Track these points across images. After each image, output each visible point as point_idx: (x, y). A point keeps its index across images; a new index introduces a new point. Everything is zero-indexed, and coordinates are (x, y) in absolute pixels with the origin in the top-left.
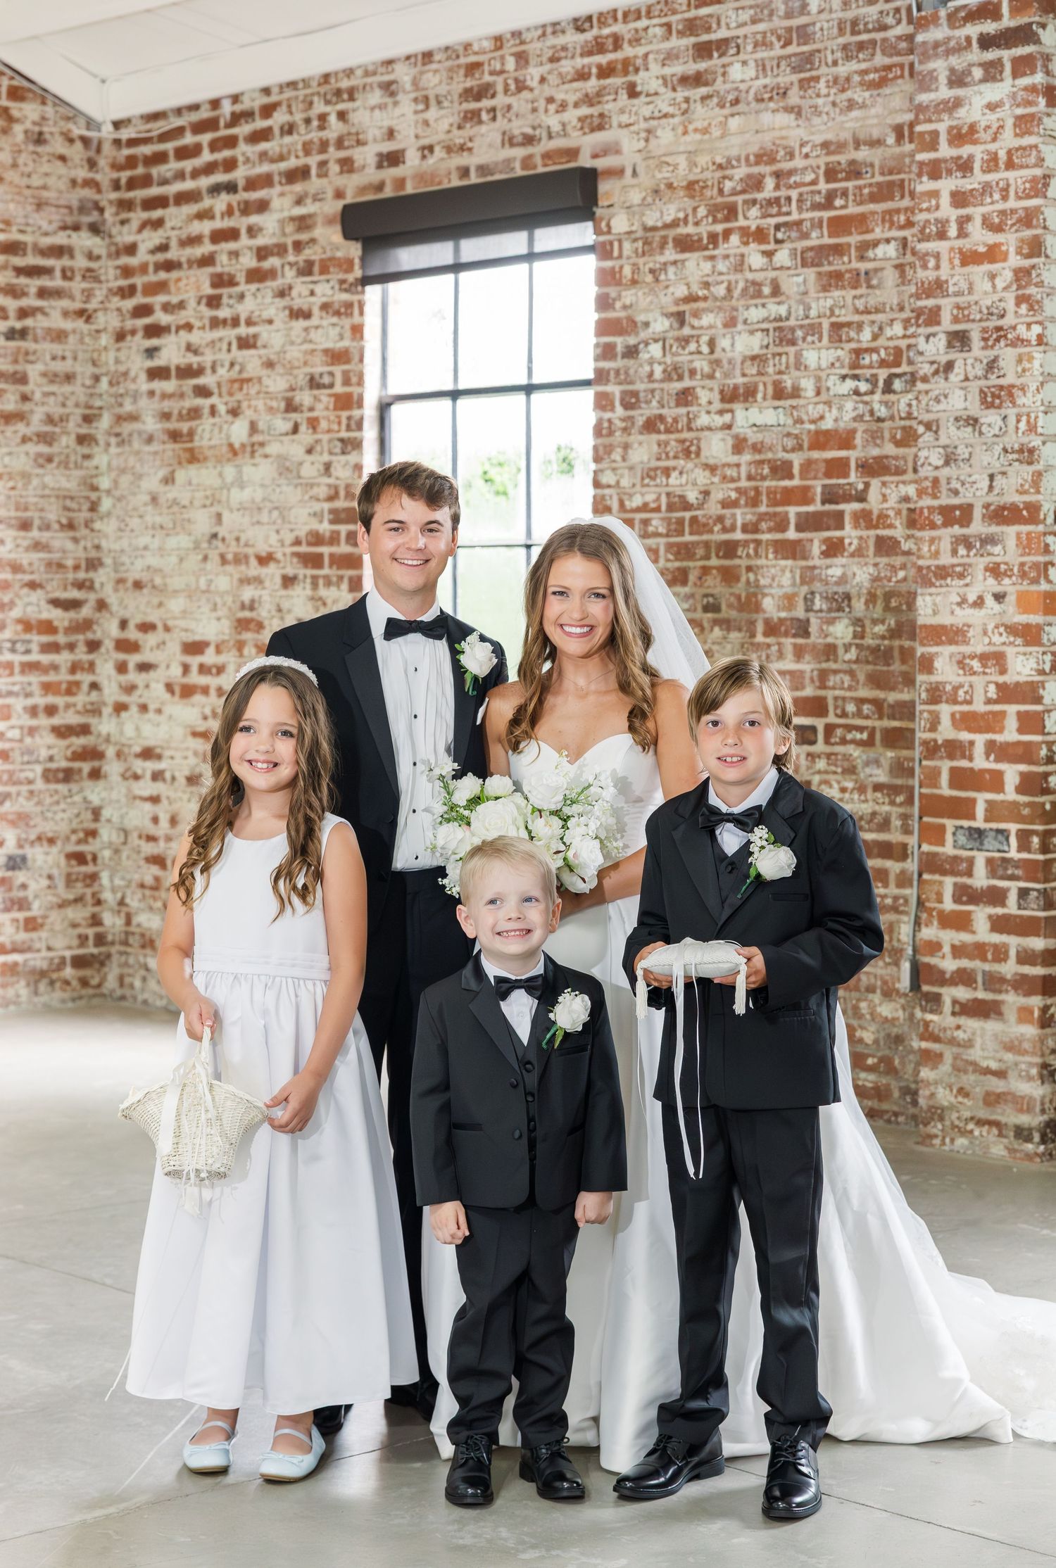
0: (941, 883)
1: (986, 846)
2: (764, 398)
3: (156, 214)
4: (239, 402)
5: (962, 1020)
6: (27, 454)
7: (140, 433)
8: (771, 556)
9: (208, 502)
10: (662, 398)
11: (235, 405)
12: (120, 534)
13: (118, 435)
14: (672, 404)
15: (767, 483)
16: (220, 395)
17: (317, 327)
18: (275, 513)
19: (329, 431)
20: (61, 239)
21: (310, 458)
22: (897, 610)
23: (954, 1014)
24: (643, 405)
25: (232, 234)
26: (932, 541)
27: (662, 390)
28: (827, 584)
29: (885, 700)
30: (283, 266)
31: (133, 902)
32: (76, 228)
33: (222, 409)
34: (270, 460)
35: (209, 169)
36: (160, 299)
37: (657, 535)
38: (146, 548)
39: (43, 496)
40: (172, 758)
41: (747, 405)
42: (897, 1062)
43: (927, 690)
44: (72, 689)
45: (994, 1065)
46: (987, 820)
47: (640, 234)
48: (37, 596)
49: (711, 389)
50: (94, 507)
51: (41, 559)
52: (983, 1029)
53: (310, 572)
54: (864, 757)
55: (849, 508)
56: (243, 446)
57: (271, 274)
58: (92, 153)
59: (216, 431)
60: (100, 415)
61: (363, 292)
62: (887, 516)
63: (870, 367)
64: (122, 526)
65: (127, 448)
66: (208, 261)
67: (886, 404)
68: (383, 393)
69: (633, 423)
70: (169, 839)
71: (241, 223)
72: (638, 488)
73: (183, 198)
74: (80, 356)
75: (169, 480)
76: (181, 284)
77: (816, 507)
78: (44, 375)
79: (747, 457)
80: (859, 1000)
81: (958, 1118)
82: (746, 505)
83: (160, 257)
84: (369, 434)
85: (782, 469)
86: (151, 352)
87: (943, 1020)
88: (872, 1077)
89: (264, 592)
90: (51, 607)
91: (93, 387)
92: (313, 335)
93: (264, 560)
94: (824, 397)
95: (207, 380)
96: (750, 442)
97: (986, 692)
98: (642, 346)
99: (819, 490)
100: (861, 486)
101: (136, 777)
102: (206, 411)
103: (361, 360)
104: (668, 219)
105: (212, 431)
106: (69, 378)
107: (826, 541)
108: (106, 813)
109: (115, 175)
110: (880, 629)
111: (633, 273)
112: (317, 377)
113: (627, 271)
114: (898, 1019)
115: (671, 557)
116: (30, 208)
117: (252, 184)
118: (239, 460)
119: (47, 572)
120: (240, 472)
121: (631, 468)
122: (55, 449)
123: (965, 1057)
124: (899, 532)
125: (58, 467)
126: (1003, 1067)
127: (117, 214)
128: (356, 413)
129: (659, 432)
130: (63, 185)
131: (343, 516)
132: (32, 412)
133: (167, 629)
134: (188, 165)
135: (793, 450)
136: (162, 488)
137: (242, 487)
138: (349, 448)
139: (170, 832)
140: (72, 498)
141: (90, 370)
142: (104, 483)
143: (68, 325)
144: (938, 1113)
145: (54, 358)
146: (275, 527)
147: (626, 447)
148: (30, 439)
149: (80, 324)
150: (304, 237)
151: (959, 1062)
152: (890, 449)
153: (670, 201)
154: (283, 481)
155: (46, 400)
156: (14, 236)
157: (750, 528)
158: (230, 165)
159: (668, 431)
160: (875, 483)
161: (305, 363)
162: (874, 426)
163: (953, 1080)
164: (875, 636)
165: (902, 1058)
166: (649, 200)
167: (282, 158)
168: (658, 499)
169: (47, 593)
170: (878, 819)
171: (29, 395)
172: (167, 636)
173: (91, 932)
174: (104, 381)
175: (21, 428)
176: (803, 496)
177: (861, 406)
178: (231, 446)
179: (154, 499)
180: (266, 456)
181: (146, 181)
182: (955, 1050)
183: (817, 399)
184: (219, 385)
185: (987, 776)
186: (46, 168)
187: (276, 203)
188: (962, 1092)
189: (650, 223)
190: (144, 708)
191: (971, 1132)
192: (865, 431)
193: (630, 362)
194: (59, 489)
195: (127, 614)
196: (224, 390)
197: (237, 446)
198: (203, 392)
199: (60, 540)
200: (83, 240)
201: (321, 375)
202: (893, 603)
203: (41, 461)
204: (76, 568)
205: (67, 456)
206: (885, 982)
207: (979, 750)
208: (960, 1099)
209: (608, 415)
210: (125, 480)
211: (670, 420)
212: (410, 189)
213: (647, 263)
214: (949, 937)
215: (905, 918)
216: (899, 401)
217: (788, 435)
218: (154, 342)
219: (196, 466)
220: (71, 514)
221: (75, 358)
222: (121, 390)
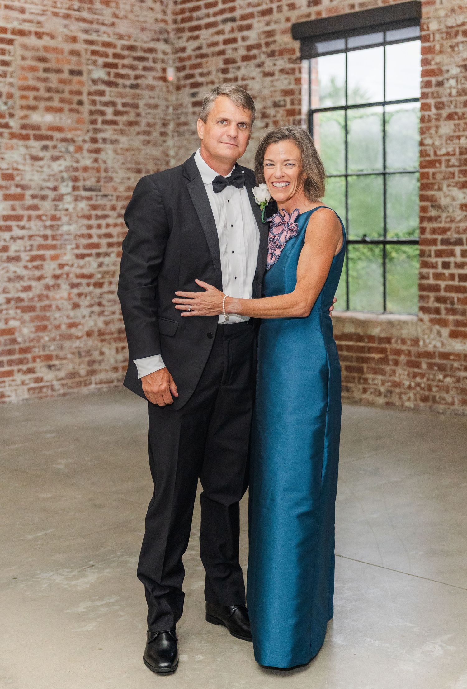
3: (196, 33)
6: (139, 140)
7: (189, 131)
10: (456, 104)
13: (178, 132)
14: (462, 106)
17: (277, 80)
20: (152, 45)
24: (447, 108)
25: (234, 40)
27: (456, 101)
30: (260, 54)
32: (158, 40)
35: (222, 12)
36: (198, 71)
37: (454, 166)
39: (146, 159)
47: (444, 29)
50: (167, 164)
57: (254, 57)
58: (163, 8)
60: (169, 124)
61: (301, 63)
65: (182, 138)
66: (222, 53)
68: (310, 108)
69: (441, 117)
71: (238, 35)
72: (444, 145)
73: (208, 26)
74: (161, 97)
76: (209, 64)
78: (146, 105)
83: (198, 52)
86: (194, 95)
91: (166, 110)
92: (275, 83)
98: (445, 81)
103: (300, 93)
104: (459, 22)
106: (156, 106)
109: (174, 17)
111: (441, 47)
112: (277, 102)
113: (438, 47)
115: (461, 176)
116: (139, 31)
117: (243, 17)
121: (440, 137)
122: (151, 138)
125: (152, 146)
127: (176, 34)
128: (298, 117)
129: (454, 119)
130: (152, 21)
132: (140, 121)
134: (211, 11)
140: (158, 160)
141: (165, 103)
142: (172, 153)
143: (155, 83)
145: (150, 97)
147: (437, 127)
148: (141, 133)
149: (161, 83)
150: (270, 40)
153: (460, 14)
155: (147, 116)
156: (132, 43)
158: (233, 9)
159: (459, 119)
161: (272, 96)
166: (449, 14)
167: (258, 5)
168: (455, 150)
171: (140, 114)
174: (171, 109)
175: (137, 129)
181: (191, 19)
186: (145, 13)
187: (256, 25)
189: (449, 24)
193: (440, 89)
194: (154, 156)
200: (161, 46)
201: (280, 101)
203: (145, 143)
205: (156, 141)
209: (427, 113)
211: (460, 114)
212: (324, 15)
213: (447, 43)
218: (195, 90)
220: (158, 167)
221: (159, 97)
222: (179, 111)
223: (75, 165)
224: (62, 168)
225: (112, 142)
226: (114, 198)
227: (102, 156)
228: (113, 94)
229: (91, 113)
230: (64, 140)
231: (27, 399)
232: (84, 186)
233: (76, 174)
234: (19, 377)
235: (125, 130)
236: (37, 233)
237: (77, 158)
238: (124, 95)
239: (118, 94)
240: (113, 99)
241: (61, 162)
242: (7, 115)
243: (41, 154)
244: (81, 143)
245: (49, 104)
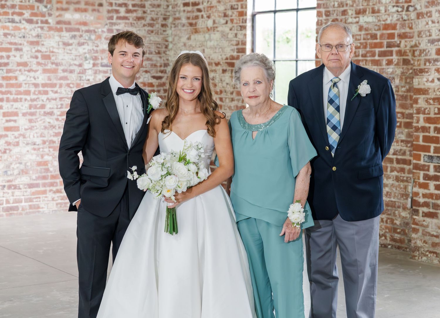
0: (419, 173)
1: (434, 161)
2: (369, 13)
4: (210, 14)
5: (426, 219)
6: (145, 30)
7: (181, 24)
8: (370, 65)
9: (201, 46)
10: (337, 13)
11: (209, 15)
12: (175, 55)
13: (174, 24)
14: (340, 15)
15: (370, 41)
16: (204, 12)
18: (220, 50)
19: (237, 23)
21: (231, 32)
22: (409, 83)
23: (423, 216)
24: (332, 15)
26: (418, 60)
27: (337, 10)
28: (387, 74)
29: (405, 113)
33: (205, 16)
34: (219, 33)
39: (150, 44)
41: (364, 15)
42: (407, 231)
43: (416, 110)
45: (435, 234)
46: (434, 153)
48: (148, 75)
49: (352, 10)
50: (166, 47)
51: (149, 63)
52: (432, 222)
53: (230, 68)
54: (398, 131)
55: (395, 49)
56: (211, 28)
59: (203, 23)
60: (169, 18)
62: (406, 52)
63: (402, 3)
64: (175, 53)
65: (177, 28)
67: (407, 15)
68: (254, 11)
69: (328, 21)
75: (189, 39)
77: (384, 49)
78: (151, 5)
79: (363, 32)
80: (395, 211)
81: (424, 251)
82: (363, 48)
84: (249, 24)
85: (374, 37)
87: (419, 218)
88: (399, 236)
89: (217, 75)
90: (152, 79)
91: (167, 9)
93: (217, 64)
94: (387, 13)
95: (200, 7)
96: (364, 27)
97: (434, 111)
99: (385, 43)
100: (398, 42)
102: (200, 17)
105: (202, 23)
106: (159, 6)
107: (388, 60)
110: (404, 89)
112: (233, 6)
114: (407, 217)
118: (210, 32)
119: (151, 68)
120: (210, 36)
122: (154, 28)
123: (426, 231)
124: (410, 57)
125: (155, 34)
126: (438, 234)
128: (245, 17)
131: (240, 50)
132: (147, 17)
135: (378, 30)
136: (187, 41)
137: (211, 41)
138: (243, 28)
140: (159, 44)
142: (170, 39)
144: (417, 249)
146: (220, 54)
148: (146, 25)
151: (424, 233)
152: (408, 30)
154: (223, 39)
155: (151, 13)
157: (364, 56)
160: (403, 41)
161: (230, 1)
162: (403, 22)
163: (422, 238)
164: (402, 91)
165: (408, 230)
169: (151, 74)
170: (402, 152)
171: (146, 11)
174: (170, 7)
175: (143, 22)
176: (380, 45)
177: (399, 16)
178: (207, 28)
179: (185, 45)
180: (218, 31)
182: (423, 228)
183: (385, 14)
184: (204, 8)
185: (434, 138)
188: (425, 242)
191: (428, 255)
192: (400, 24)
193: (328, 2)
194: (156, 41)
196: (206, 10)
197: (209, 28)
198: (199, 10)
199: (155, 58)
201: (234, 5)
202: (408, 81)
203: (149, 32)
204: (161, 66)
205: (158, 31)
206: (403, 205)
207: (432, 129)
208: (424, 244)
209: (320, 18)
210: (176, 38)
211: (340, 20)
214: (422, 191)
215: (410, 184)
216: (411, 14)
217: (376, 25)
219: (197, 34)
220: (159, 49)
222: (175, 10)
223: (95, 48)
224: (86, 51)
229: (109, 12)
231: (55, 211)
232: (101, 63)
233: (96, 55)
234: (50, 195)
235: (134, 23)
236: (66, 96)
237: (97, 44)
240: (126, 2)
241: (85, 46)
242: (47, 15)
243: (71, 41)
244: (100, 33)
245: (77, 6)
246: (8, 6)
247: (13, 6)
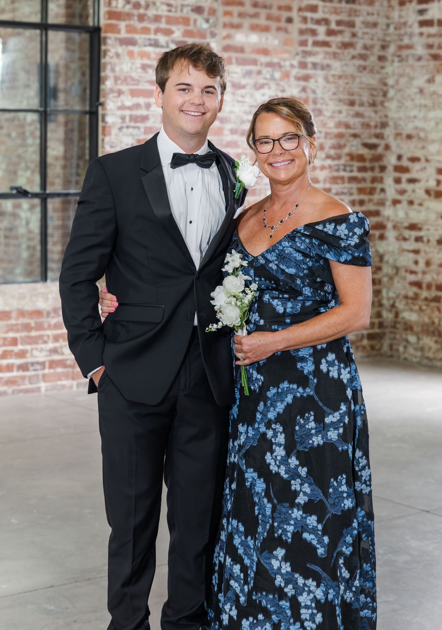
6: (354, 65)
7: (413, 55)
12: (399, 109)
13: (399, 56)
31: (400, 305)
38: (415, 117)
39: (362, 88)
40: (428, 230)
44: (372, 191)
48: (356, 142)
50: (385, 94)
51: (359, 122)
60: (390, 45)
64: (400, 105)
65: (404, 63)
70: (424, 273)
74: (382, 13)
75: (431, 81)
78: (363, 23)
86: (421, 12)
90: (363, 147)
91: (386, 30)
101: (405, 239)
106: (375, 25)
108: (386, 258)
119: (362, 129)
122: (367, 63)
125: (369, 72)
132: (356, 43)
133: (427, 160)
136: (426, 86)
139: (426, 269)
140: (374, 89)
141: (385, 21)
142: (391, 81)
145: (368, 14)
148: (356, 57)
155: (364, 36)
169: (362, 140)
171: (356, 34)
172: (427, 165)
173: (376, 321)
174: (392, 28)
175: (352, 51)
179: (421, 91)
190: (411, 203)
194: (369, 84)
195: (401, 152)
199: (368, 112)
203: (361, 69)
204: (376, 127)
205: (373, 67)
210: (403, 80)
218: (424, 6)
220: (375, 98)
221: (378, 14)
222: (402, 32)
225: (323, 68)
226: (323, 135)
227: (311, 84)
228: (326, 10)
229: (302, 32)
230: (269, 65)
235: (338, 54)
237: (283, 87)
238: (338, 11)
239: (333, 10)
240: (327, 16)
241: (265, 91)
242: (208, 35)
243: (244, 82)
244: (288, 68)
245: (255, 21)
246: (149, 18)
247: (157, 19)
